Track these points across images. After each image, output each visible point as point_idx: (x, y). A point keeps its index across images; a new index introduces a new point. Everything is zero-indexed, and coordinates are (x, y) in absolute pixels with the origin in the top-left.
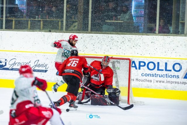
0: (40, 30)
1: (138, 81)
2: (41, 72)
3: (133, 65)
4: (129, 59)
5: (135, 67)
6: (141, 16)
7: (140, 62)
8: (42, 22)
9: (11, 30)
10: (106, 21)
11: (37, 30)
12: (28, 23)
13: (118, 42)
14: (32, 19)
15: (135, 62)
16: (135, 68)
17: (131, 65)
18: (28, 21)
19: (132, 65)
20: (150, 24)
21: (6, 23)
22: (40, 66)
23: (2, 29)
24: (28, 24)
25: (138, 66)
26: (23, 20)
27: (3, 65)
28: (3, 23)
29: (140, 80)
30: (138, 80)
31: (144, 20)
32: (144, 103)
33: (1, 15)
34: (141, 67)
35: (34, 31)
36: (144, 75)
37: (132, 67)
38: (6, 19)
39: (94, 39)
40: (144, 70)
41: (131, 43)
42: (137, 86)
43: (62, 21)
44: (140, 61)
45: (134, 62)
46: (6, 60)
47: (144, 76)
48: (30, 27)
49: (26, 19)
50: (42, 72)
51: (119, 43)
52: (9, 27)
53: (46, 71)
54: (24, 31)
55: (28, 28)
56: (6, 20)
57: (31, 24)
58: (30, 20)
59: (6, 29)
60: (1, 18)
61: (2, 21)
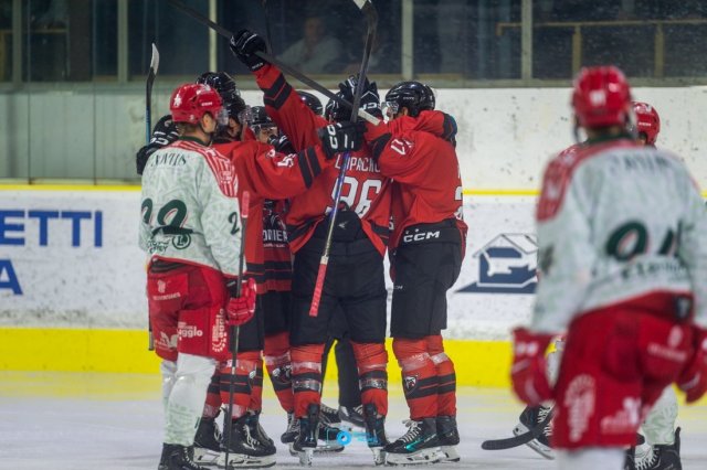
9: (563, 82)
11: (704, 80)
12: (653, 44)
14: (672, 20)
18: (650, 34)
21: (535, 47)
23: (518, 82)
24: (652, 50)
26: (628, 27)
27: (526, 267)
28: (520, 46)
33: (512, 3)
35: (684, 84)
38: (538, 25)
48: (666, 60)
49: (639, 22)
52: (552, 68)
55: (653, 67)
56: (535, 31)
57: (669, 48)
58: (665, 28)
59: (538, 81)
60: (512, 20)
61: (516, 38)
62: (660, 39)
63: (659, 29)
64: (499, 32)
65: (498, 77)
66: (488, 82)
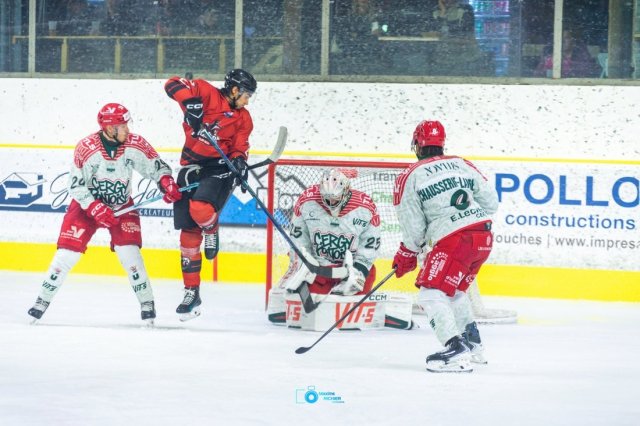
0: (157, 72)
2: (161, 215)
6: (501, 20)
7: (499, 177)
8: (160, 47)
9: (55, 75)
10: (380, 39)
11: (147, 75)
12: (114, 52)
13: (422, 108)
14: (126, 36)
18: (112, 44)
20: (533, 46)
21: (37, 51)
23: (26, 74)
24: (112, 55)
26: (98, 40)
27: (30, 194)
28: (27, 51)
29: (499, 239)
31: (511, 34)
32: (515, 316)
33: (22, 24)
34: (504, 194)
35: (134, 78)
36: (515, 219)
38: (39, 37)
39: (340, 102)
40: (514, 203)
41: (468, 111)
43: (230, 43)
44: (499, 172)
46: (40, 177)
47: (516, 223)
48: (122, 62)
49: (105, 37)
50: (165, 216)
51: (427, 113)
52: (48, 65)
54: (101, 78)
55: (113, 66)
56: (37, 41)
57: (124, 54)
58: (122, 41)
59: (39, 73)
60: (22, 34)
61: (25, 45)
62: (118, 48)
63: (118, 41)
64: (14, 42)
65: (13, 71)
66: (7, 74)
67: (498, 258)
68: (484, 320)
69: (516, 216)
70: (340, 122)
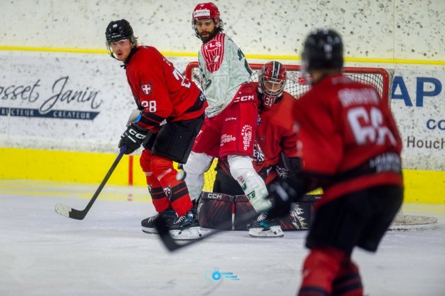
1: (416, 147)
2: (75, 118)
3: (398, 91)
4: (382, 70)
5: (405, 96)
7: (420, 82)
13: (343, 11)
15: (405, 80)
16: (402, 102)
17: (390, 92)
19: (394, 90)
22: (73, 98)
25: (413, 95)
29: (420, 144)
30: (414, 142)
32: (436, 222)
34: (426, 99)
36: (436, 123)
37: (394, 97)
39: (259, 4)
40: (436, 108)
41: (390, 13)
42: (413, 164)
44: (420, 76)
45: (399, 81)
47: (437, 127)
50: (80, 118)
51: (348, 16)
53: (93, 115)
67: (419, 163)
68: (404, 227)
69: (437, 121)
70: (259, 24)
